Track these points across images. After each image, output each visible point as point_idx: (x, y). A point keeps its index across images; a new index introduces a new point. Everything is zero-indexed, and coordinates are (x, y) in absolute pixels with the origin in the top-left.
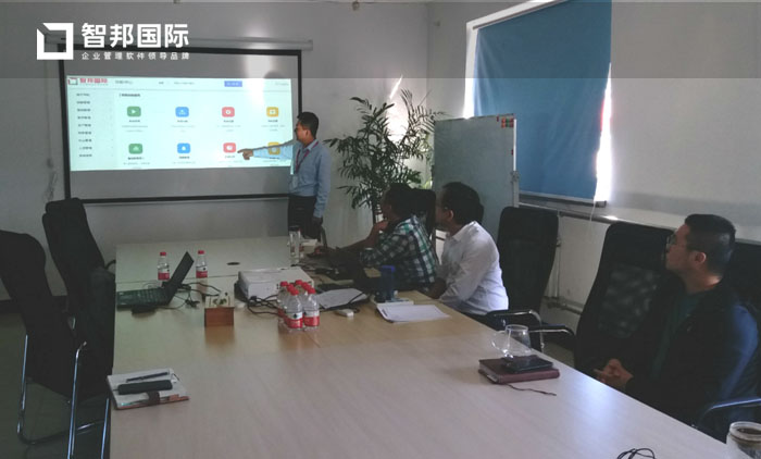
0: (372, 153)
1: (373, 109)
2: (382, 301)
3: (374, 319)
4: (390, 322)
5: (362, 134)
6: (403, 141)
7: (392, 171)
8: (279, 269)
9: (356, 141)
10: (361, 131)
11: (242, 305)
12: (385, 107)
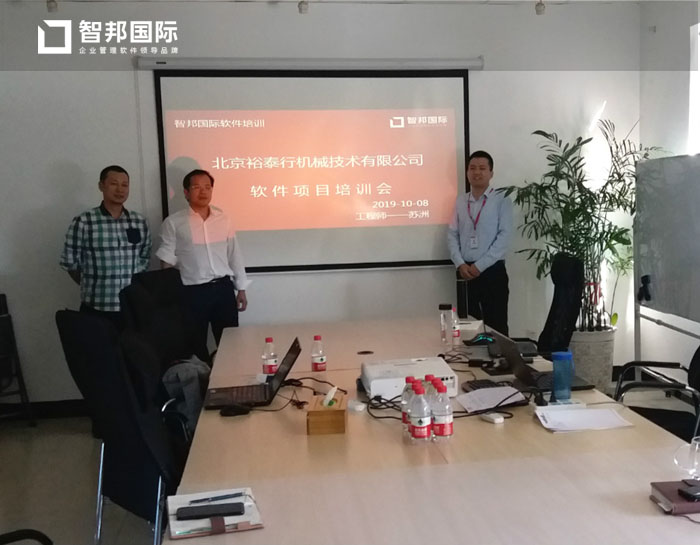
0: (563, 205)
1: (563, 146)
2: (541, 402)
3: (531, 427)
4: (550, 431)
5: (549, 180)
6: (605, 187)
7: (589, 229)
8: (414, 360)
9: (542, 189)
10: (546, 175)
11: (361, 407)
12: (580, 142)
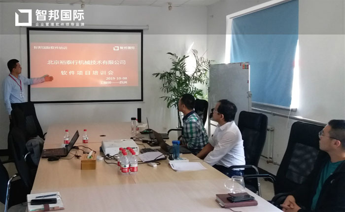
0: (178, 80)
1: (178, 58)
2: (171, 159)
3: (167, 169)
4: (175, 171)
5: (172, 71)
6: (194, 74)
7: (187, 90)
8: (122, 140)
9: (170, 74)
10: (172, 69)
12: (184, 57)
